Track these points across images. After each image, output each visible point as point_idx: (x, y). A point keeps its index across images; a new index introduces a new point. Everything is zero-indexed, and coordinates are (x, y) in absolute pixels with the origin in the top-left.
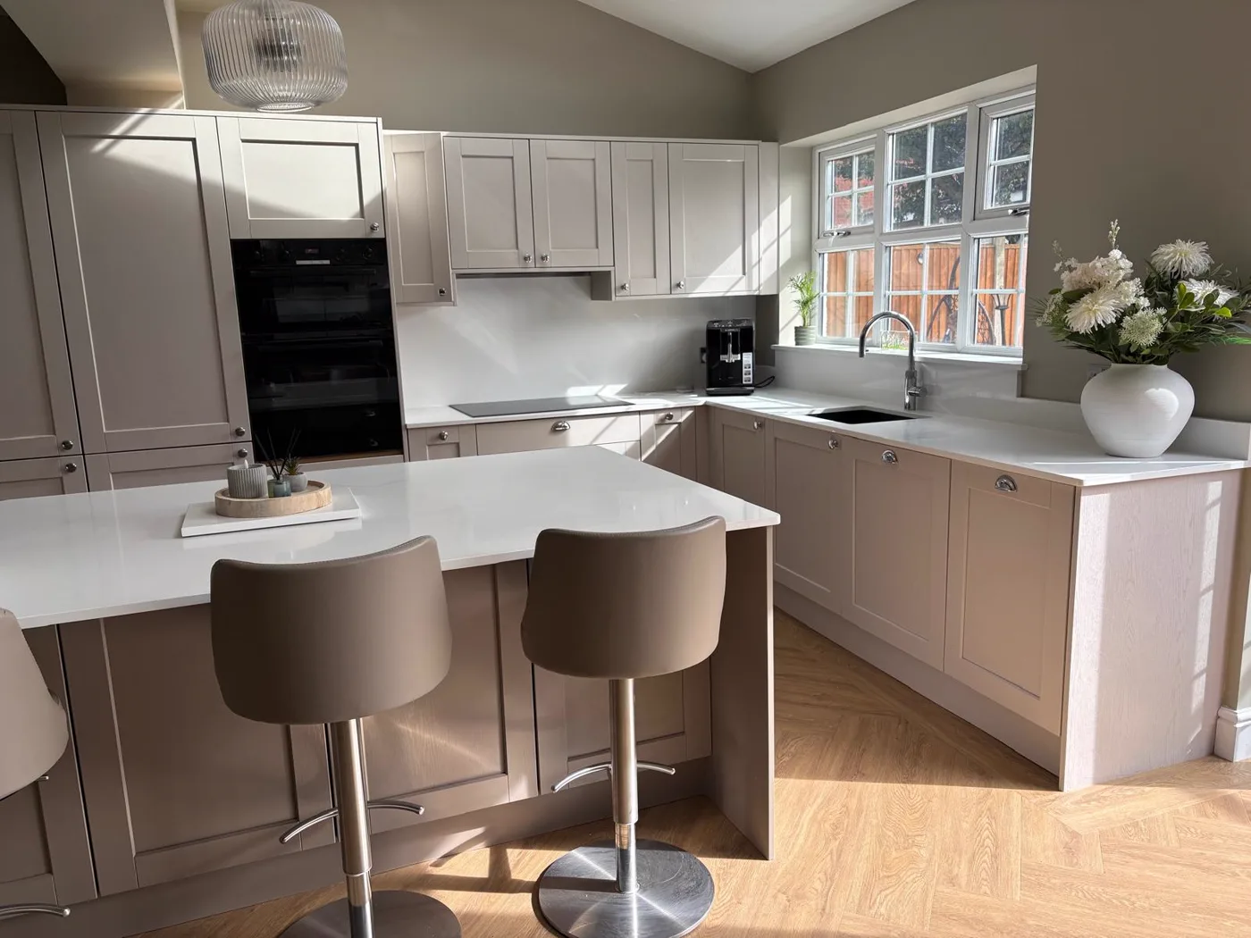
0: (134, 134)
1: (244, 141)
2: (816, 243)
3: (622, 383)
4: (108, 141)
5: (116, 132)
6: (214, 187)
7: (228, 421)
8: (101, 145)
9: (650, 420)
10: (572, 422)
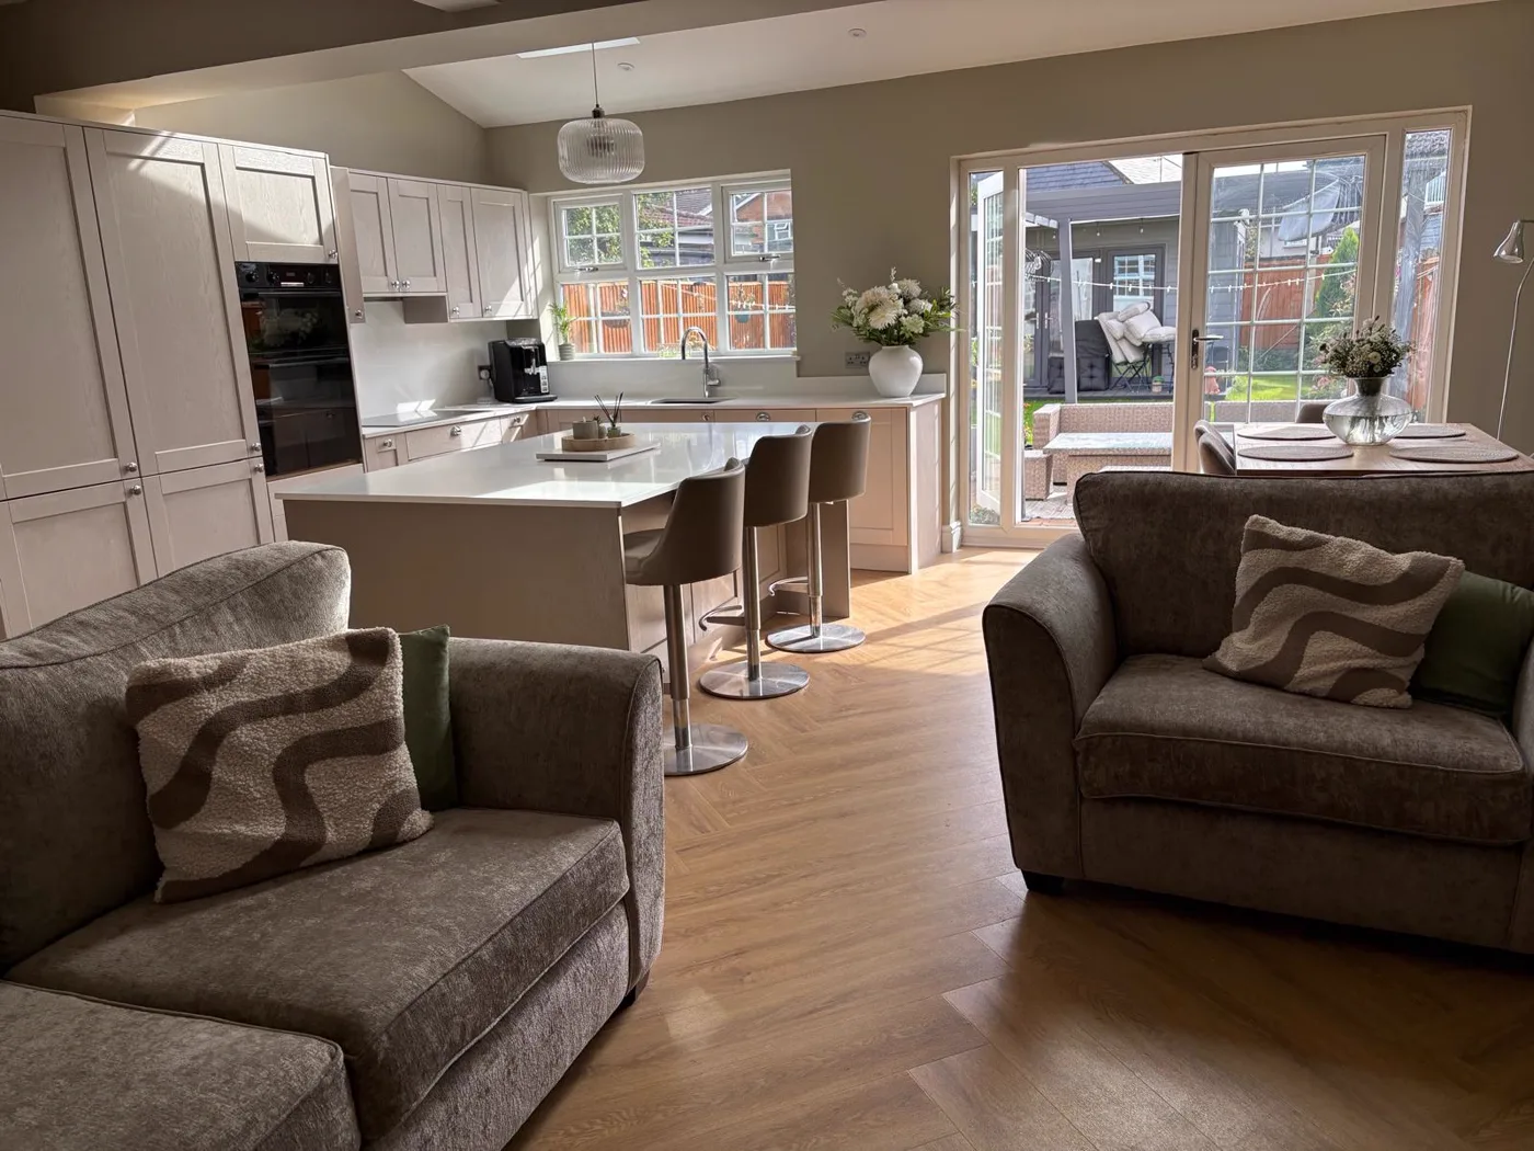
0: (157, 156)
1: (238, 168)
2: (557, 276)
3: (430, 399)
4: (138, 161)
5: (146, 153)
6: (217, 206)
7: (244, 438)
8: (135, 163)
9: (506, 423)
10: (463, 428)
